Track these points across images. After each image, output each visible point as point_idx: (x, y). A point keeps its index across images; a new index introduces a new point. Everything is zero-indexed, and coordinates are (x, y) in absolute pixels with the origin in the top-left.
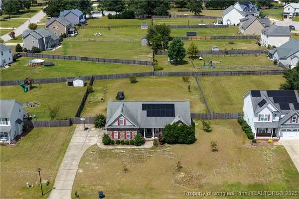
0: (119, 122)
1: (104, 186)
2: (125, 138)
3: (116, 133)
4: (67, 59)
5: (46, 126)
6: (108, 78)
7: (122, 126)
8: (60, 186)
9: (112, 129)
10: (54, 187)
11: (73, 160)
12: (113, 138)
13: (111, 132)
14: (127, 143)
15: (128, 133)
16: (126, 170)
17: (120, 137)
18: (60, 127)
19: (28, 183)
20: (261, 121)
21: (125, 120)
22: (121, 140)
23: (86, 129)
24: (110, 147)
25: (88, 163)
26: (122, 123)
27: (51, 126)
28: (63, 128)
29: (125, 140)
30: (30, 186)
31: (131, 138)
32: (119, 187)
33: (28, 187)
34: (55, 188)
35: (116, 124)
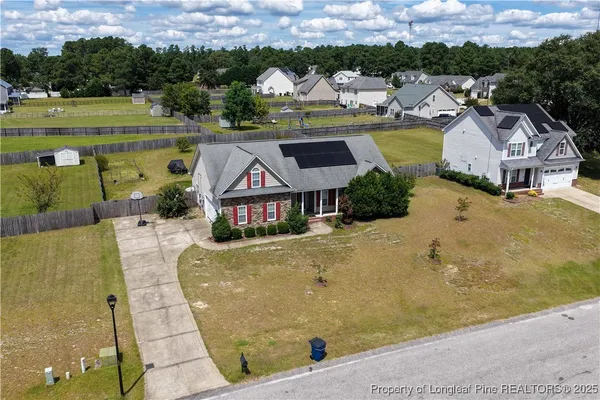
0: (249, 180)
1: (296, 327)
2: (265, 220)
3: (243, 210)
4: (12, 134)
5: (25, 232)
6: (126, 148)
7: (257, 190)
8: (166, 356)
9: (233, 199)
10: (146, 361)
11: (158, 284)
12: (236, 223)
13: (231, 208)
14: (272, 232)
15: (272, 207)
16: (320, 280)
17: (253, 218)
18: (68, 230)
19: (48, 370)
20: (511, 158)
21: (263, 174)
22: (255, 225)
23: (143, 223)
24: (234, 245)
25: (206, 285)
26: (256, 183)
27: (42, 229)
28: (79, 230)
29: (266, 225)
30: (56, 380)
31: (278, 218)
32: (338, 323)
33: (50, 382)
34: (151, 366)
35: (243, 185)
